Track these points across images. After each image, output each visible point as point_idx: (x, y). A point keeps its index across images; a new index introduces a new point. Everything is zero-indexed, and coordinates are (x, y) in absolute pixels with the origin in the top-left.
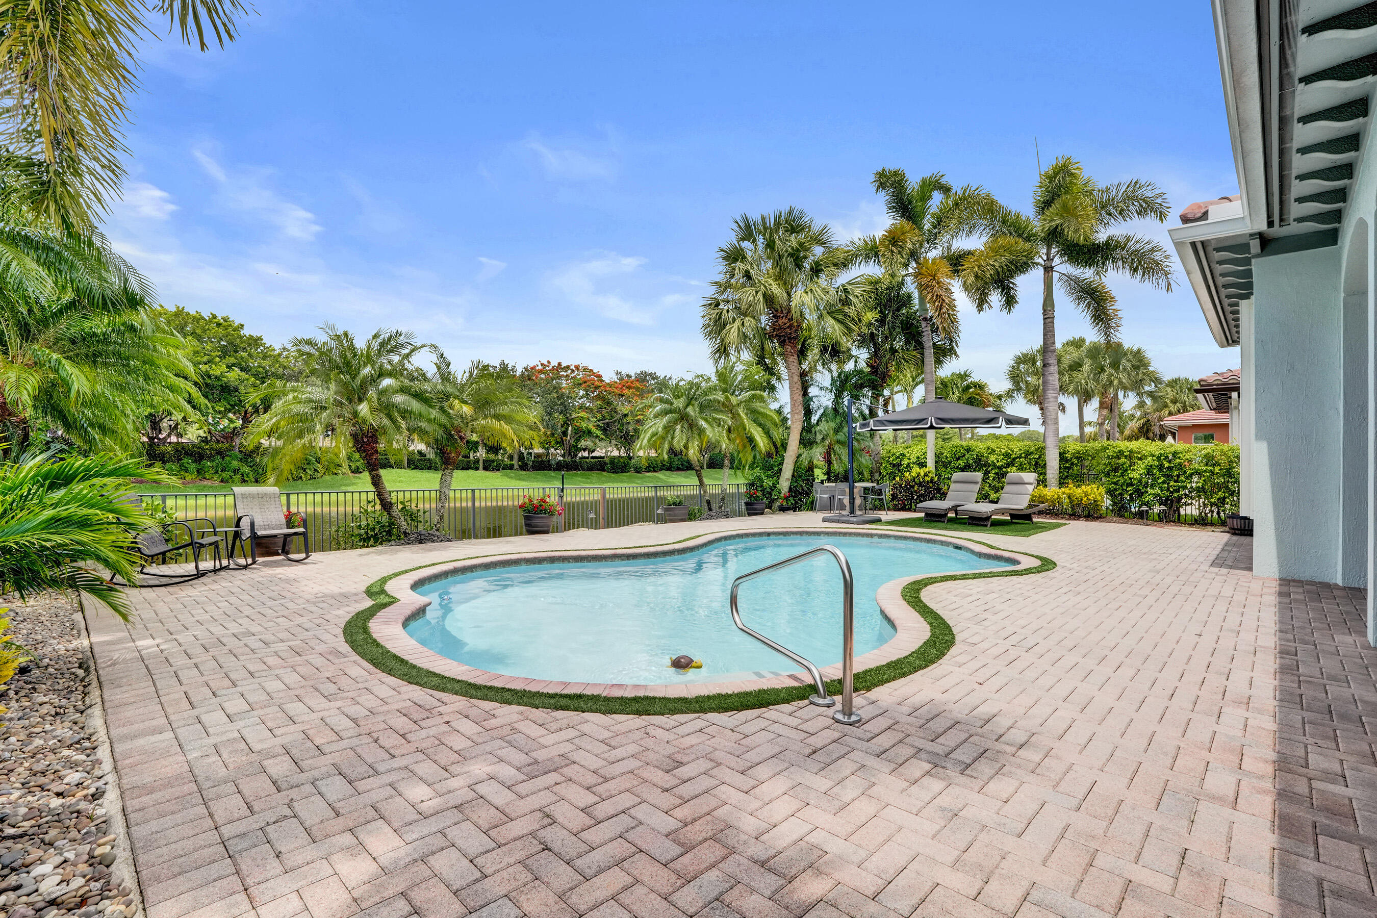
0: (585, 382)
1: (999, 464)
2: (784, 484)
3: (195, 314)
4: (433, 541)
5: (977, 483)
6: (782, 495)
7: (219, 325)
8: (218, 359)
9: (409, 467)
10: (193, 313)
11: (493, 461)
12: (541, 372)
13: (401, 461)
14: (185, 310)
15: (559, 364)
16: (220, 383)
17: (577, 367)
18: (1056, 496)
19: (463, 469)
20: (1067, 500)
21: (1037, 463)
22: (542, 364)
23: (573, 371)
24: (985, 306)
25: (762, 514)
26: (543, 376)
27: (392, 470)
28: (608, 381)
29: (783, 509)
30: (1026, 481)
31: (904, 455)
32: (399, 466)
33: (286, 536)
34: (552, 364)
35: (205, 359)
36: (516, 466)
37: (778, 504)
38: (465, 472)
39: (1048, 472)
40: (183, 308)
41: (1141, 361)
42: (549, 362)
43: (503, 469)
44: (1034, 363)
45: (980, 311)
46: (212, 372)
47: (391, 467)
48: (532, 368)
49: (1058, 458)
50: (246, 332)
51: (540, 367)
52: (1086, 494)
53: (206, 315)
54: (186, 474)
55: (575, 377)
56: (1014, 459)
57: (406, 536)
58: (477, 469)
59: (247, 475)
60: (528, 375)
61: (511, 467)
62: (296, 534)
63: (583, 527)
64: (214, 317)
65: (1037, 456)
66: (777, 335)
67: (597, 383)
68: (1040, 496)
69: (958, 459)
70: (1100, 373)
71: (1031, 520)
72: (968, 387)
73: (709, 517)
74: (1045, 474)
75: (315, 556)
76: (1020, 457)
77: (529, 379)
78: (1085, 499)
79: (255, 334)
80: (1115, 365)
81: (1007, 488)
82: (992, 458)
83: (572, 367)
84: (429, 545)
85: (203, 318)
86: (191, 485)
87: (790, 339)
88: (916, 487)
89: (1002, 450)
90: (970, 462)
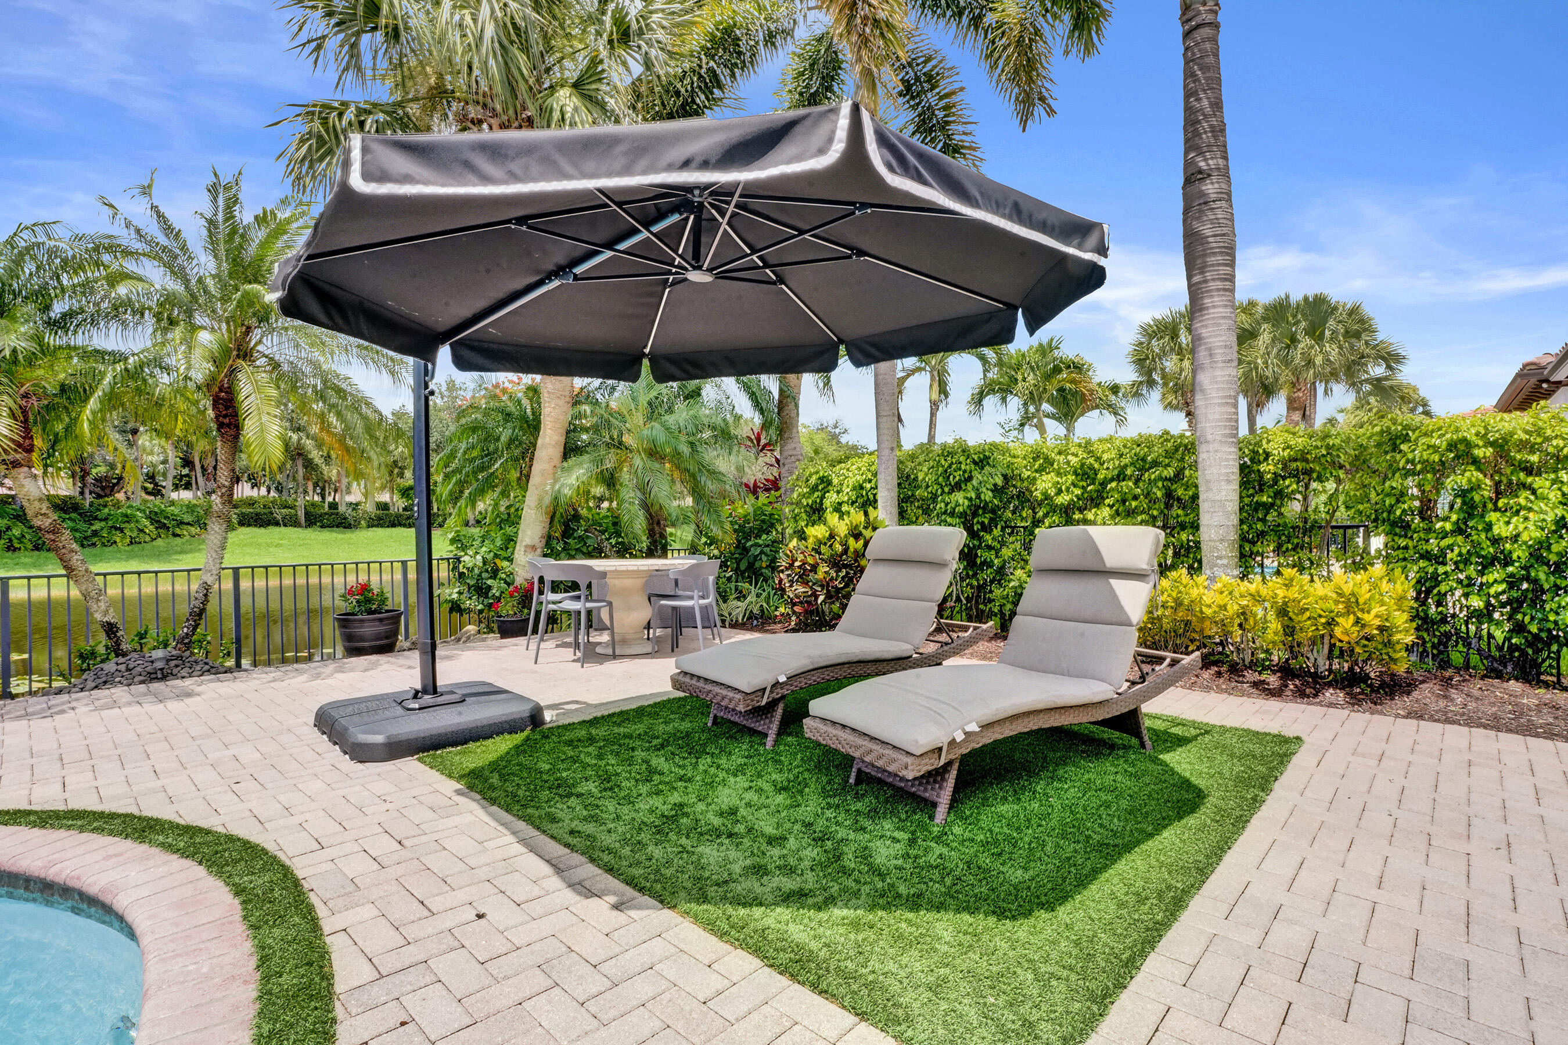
1: (1063, 499)
5: (941, 565)
18: (1233, 608)
20: (1275, 625)
21: (1169, 495)
24: (1039, 110)
30: (1111, 560)
31: (830, 483)
39: (1205, 520)
41: (1362, 321)
44: (1174, 336)
45: (1024, 123)
47: (277, 524)
49: (1236, 478)
52: (1352, 604)
56: (1103, 484)
65: (1170, 472)
68: (1179, 603)
69: (957, 487)
70: (1288, 347)
74: (1195, 527)
76: (1121, 477)
78: (1346, 623)
80: (1315, 332)
82: (1045, 483)
88: (823, 568)
89: (1073, 460)
90: (988, 495)
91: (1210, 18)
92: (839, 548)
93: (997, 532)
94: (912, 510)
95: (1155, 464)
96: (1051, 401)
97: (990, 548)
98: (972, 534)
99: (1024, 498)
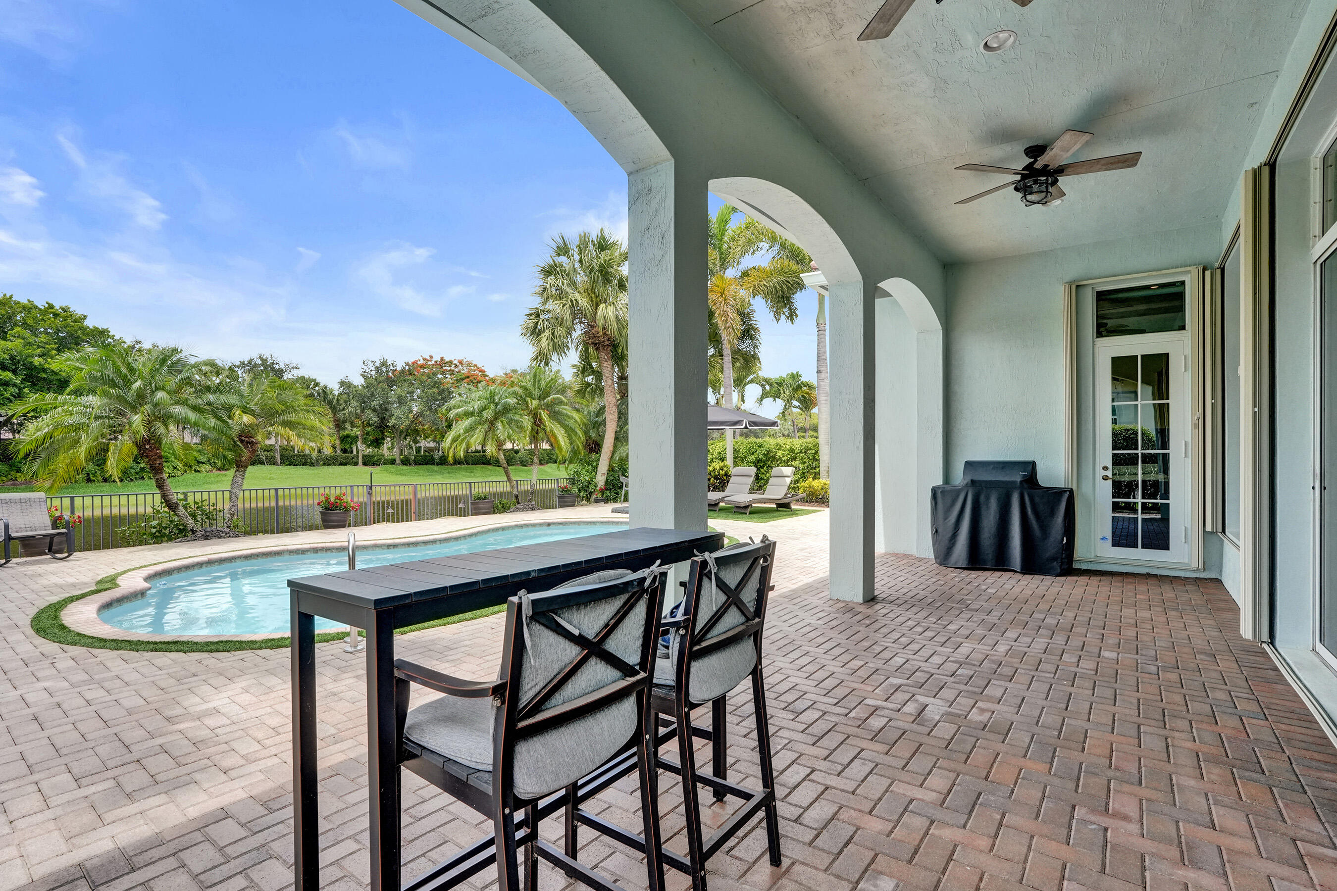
0: (468, 377)
1: (785, 458)
2: (601, 480)
3: (26, 302)
4: (220, 537)
5: (751, 476)
6: (598, 488)
7: (56, 315)
8: (54, 352)
9: (283, 462)
10: (24, 301)
11: (373, 456)
12: (422, 366)
13: (273, 457)
14: (14, 299)
15: (442, 359)
16: (58, 377)
17: (461, 362)
19: (341, 464)
22: (424, 359)
23: (456, 366)
25: (573, 505)
26: (426, 370)
27: (263, 467)
28: (491, 376)
29: (597, 501)
30: (785, 474)
32: (272, 462)
33: (52, 536)
34: (435, 359)
35: (39, 351)
36: (398, 461)
37: (594, 496)
38: (343, 467)
39: (821, 465)
40: (11, 297)
42: (431, 357)
43: (384, 464)
46: (46, 366)
47: (261, 463)
48: (413, 363)
50: (90, 323)
51: (422, 362)
53: (41, 304)
54: (18, 475)
55: (459, 371)
57: (193, 533)
58: (356, 464)
59: (94, 474)
60: (409, 370)
61: (393, 462)
62: (59, 534)
63: (383, 521)
64: (51, 306)
65: (813, 452)
66: (593, 343)
67: (480, 378)
69: (753, 454)
71: (790, 508)
72: (799, 387)
73: (517, 510)
75: (77, 555)
76: (801, 452)
77: (411, 374)
79: (101, 326)
81: (771, 481)
82: (780, 453)
83: (456, 362)
84: (214, 540)
85: (36, 307)
86: (24, 486)
87: (603, 346)
88: (712, 479)
89: (788, 447)
90: (761, 457)
91: (823, 328)
92: (717, 473)
93: (765, 468)
94: (738, 460)
95: (810, 449)
96: (798, 400)
97: (763, 473)
98: (758, 469)
99: (774, 457)
